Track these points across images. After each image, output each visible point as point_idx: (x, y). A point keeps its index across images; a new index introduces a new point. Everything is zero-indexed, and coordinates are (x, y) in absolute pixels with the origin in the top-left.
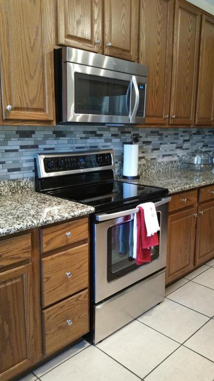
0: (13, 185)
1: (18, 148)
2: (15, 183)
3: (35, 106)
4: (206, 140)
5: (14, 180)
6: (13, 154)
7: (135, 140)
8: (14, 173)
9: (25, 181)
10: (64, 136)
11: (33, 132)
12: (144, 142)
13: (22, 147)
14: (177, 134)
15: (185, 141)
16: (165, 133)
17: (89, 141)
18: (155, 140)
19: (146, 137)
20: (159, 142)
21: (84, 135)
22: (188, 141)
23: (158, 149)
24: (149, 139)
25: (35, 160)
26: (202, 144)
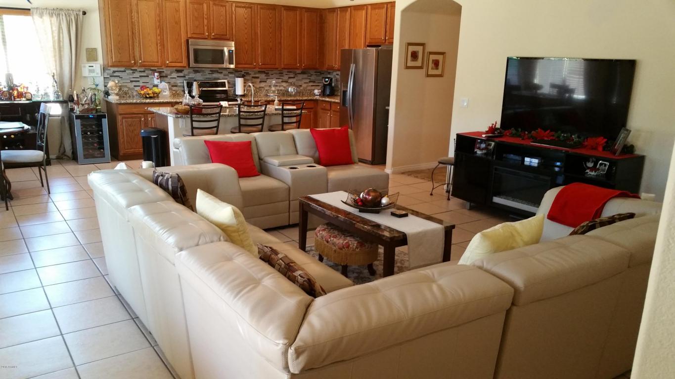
0: (174, 92)
3: (178, 61)
4: (313, 78)
6: (174, 79)
7: (243, 76)
10: (199, 72)
11: (183, 70)
12: (253, 77)
13: (178, 77)
14: (282, 73)
15: (290, 78)
16: (270, 72)
17: (213, 75)
18: (263, 76)
19: (255, 74)
20: (266, 77)
21: (211, 72)
22: (294, 77)
23: (266, 82)
24: (257, 76)
25: (183, 83)
26: (309, 80)
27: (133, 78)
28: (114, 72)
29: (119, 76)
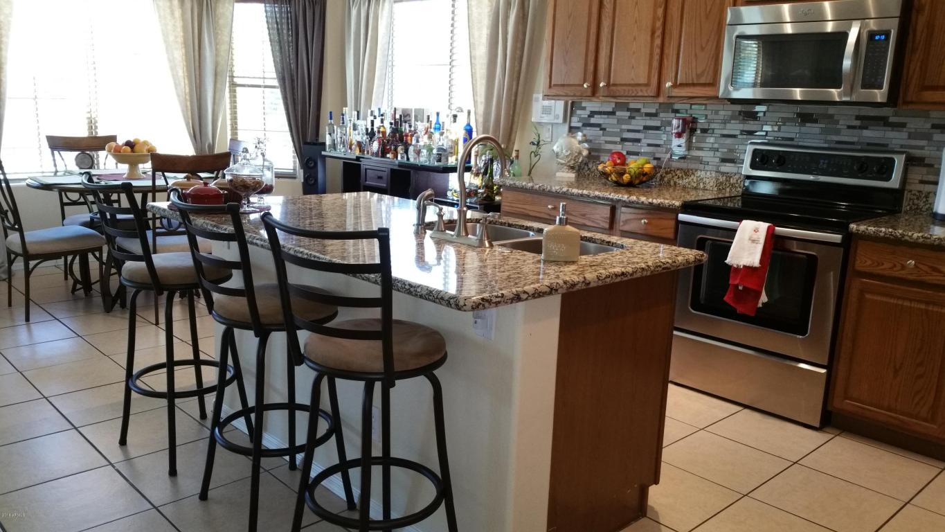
0: (722, 179)
1: (738, 133)
2: (724, 178)
5: (723, 174)
6: (729, 141)
8: (727, 164)
9: (737, 177)
13: (743, 132)
27: (629, 131)
28: (593, 114)
29: (598, 125)
